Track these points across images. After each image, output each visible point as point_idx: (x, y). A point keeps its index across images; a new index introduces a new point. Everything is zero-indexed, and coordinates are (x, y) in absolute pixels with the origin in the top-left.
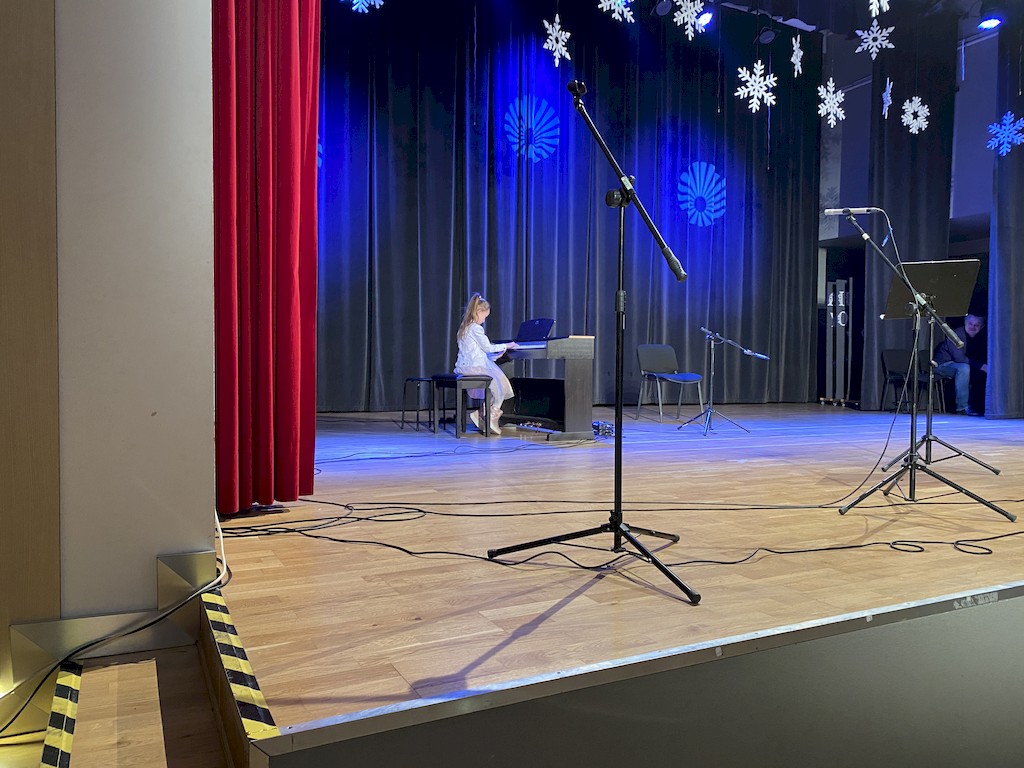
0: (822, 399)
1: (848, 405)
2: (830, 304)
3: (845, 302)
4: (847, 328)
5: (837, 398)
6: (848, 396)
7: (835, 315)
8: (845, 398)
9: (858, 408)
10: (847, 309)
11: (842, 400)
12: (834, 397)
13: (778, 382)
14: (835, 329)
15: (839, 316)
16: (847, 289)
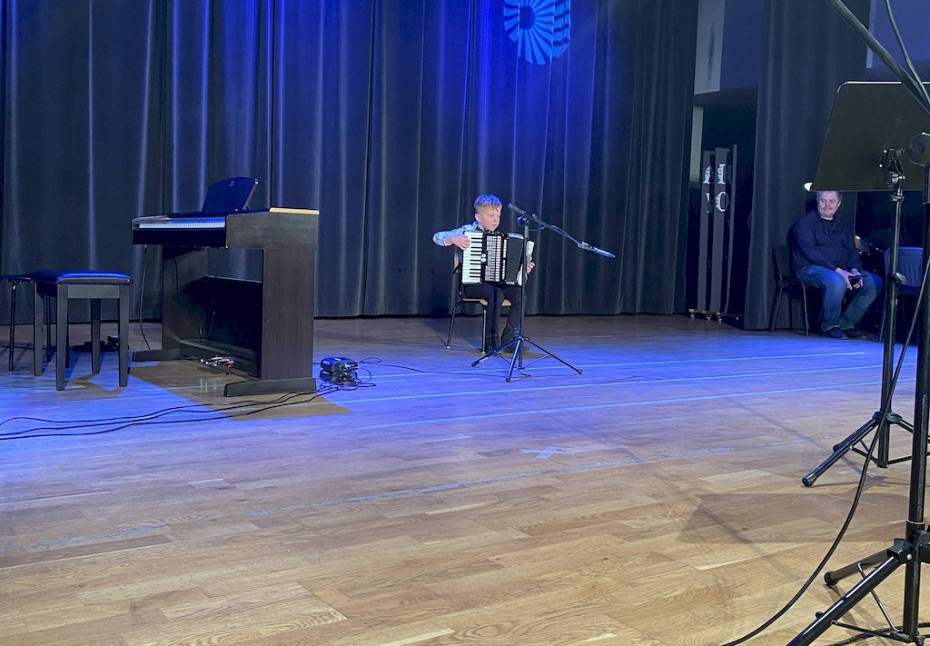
0: (691, 310)
1: (725, 320)
2: (707, 181)
3: (726, 179)
4: (727, 214)
5: (713, 309)
6: (726, 307)
7: (712, 197)
8: (722, 311)
9: (740, 326)
10: (728, 187)
11: (718, 314)
12: (707, 308)
13: (634, 286)
14: (711, 217)
15: (718, 199)
16: (729, 162)
